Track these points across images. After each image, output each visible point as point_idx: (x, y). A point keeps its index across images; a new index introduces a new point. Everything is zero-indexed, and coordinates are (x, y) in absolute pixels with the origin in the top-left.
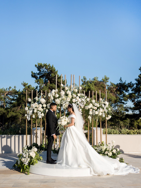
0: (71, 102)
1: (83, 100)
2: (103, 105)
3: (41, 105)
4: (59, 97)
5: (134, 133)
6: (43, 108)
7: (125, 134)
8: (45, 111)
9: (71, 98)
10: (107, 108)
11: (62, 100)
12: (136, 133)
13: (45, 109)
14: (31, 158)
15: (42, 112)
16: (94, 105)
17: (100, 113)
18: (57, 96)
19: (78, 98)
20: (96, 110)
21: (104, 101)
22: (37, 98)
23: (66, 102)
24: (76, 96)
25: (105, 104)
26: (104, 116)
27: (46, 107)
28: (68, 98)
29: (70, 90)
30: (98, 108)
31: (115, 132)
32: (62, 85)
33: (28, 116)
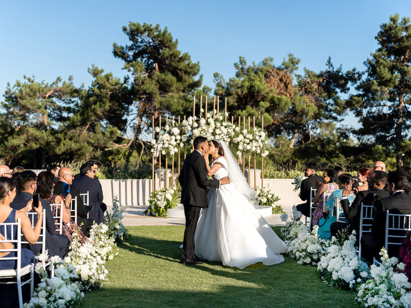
0: (214, 134)
1: (230, 131)
2: (257, 138)
3: (173, 137)
4: (198, 127)
6: (176, 140)
8: (179, 144)
9: (214, 128)
10: (262, 141)
11: (201, 131)
13: (178, 142)
14: (168, 200)
15: (175, 147)
16: (245, 138)
17: (253, 147)
18: (196, 125)
19: (223, 128)
20: (248, 144)
21: (259, 131)
22: (167, 128)
24: (220, 126)
25: (260, 136)
26: (259, 151)
27: (181, 140)
28: (210, 129)
29: (213, 118)
30: (251, 141)
31: (279, 175)
32: (202, 110)
33: (155, 152)
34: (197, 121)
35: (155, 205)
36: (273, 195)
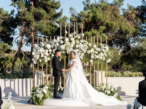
0: (75, 48)
1: (85, 46)
2: (104, 50)
3: (47, 51)
4: (63, 44)
5: (136, 76)
7: (127, 77)
8: (51, 55)
9: (74, 44)
11: (66, 46)
12: (138, 75)
13: (50, 53)
14: (44, 94)
15: (48, 57)
16: (95, 50)
18: (62, 42)
19: (81, 44)
20: (97, 54)
21: (105, 46)
22: (43, 44)
23: (70, 48)
24: (79, 42)
27: (52, 52)
28: (72, 45)
29: (73, 37)
30: (99, 52)
31: (117, 74)
32: (66, 32)
33: (35, 60)
34: (63, 40)
35: (36, 96)
36: (114, 89)
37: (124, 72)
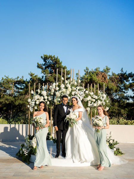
1: (82, 93)
2: (101, 98)
3: (42, 97)
4: (59, 90)
5: (132, 124)
6: (44, 99)
7: (123, 124)
8: (47, 102)
9: (71, 91)
10: (105, 101)
11: (62, 93)
13: (46, 100)
14: (32, 148)
16: (92, 98)
18: (57, 89)
20: (95, 102)
21: (102, 94)
22: (39, 91)
24: (76, 89)
25: (103, 97)
27: (48, 99)
28: (67, 91)
29: (70, 84)
30: (96, 100)
31: (113, 122)
32: (63, 79)
33: (30, 107)
34: (59, 86)
36: (113, 141)
37: (119, 119)
